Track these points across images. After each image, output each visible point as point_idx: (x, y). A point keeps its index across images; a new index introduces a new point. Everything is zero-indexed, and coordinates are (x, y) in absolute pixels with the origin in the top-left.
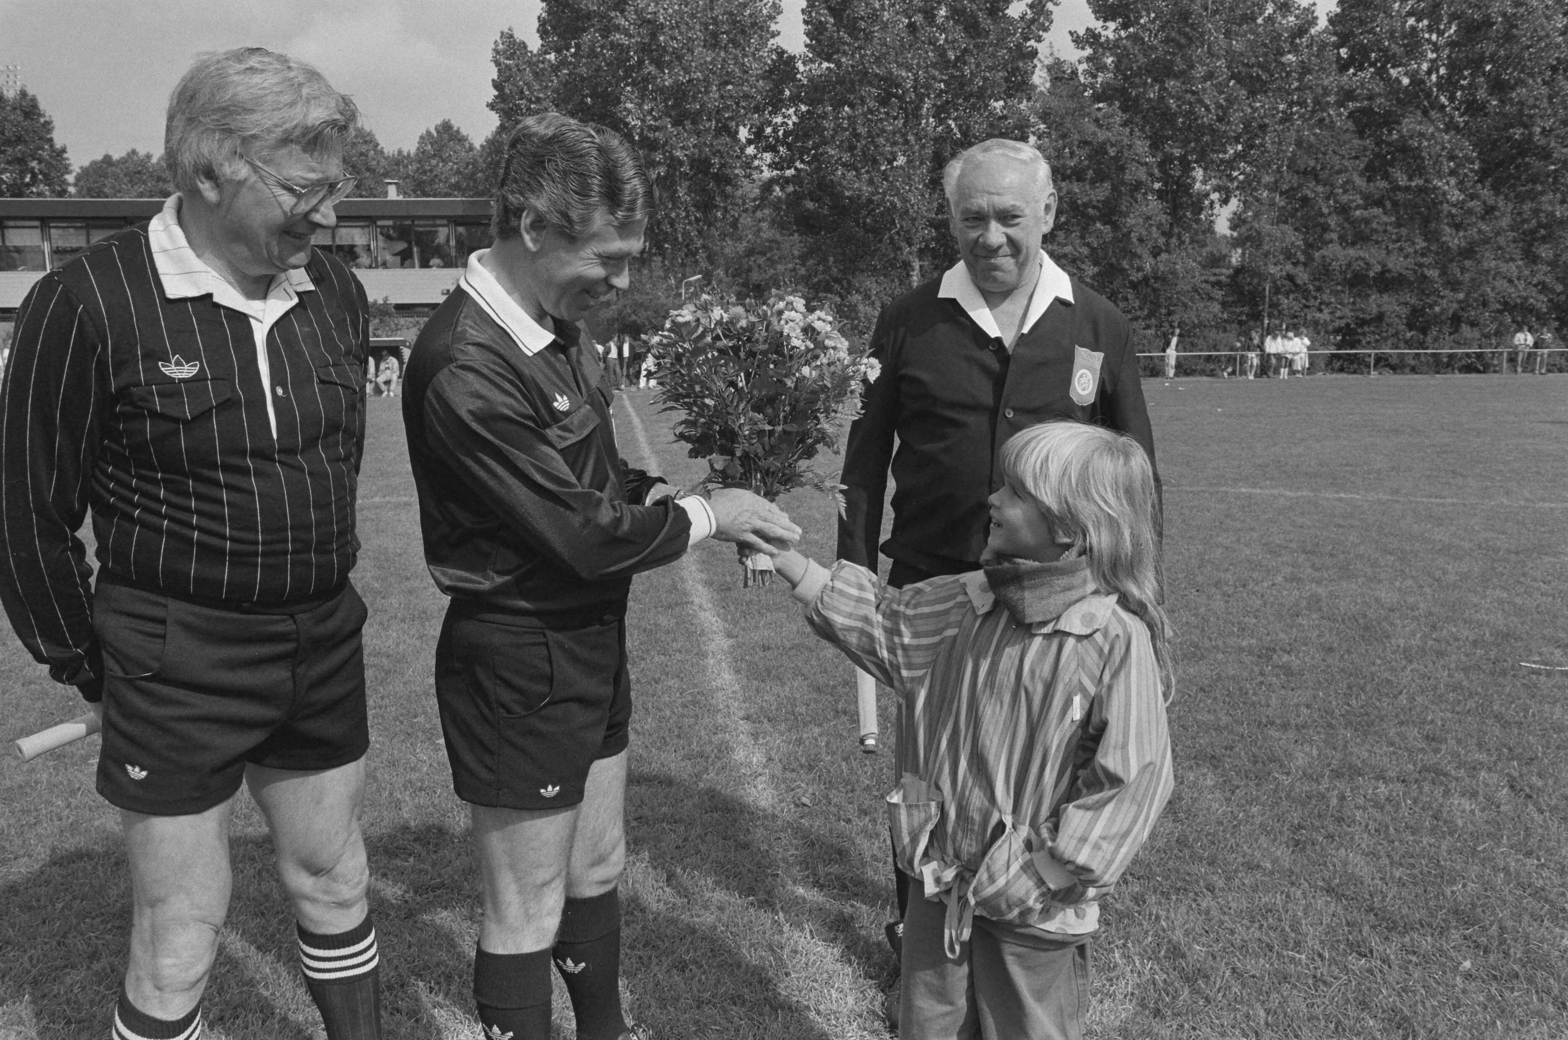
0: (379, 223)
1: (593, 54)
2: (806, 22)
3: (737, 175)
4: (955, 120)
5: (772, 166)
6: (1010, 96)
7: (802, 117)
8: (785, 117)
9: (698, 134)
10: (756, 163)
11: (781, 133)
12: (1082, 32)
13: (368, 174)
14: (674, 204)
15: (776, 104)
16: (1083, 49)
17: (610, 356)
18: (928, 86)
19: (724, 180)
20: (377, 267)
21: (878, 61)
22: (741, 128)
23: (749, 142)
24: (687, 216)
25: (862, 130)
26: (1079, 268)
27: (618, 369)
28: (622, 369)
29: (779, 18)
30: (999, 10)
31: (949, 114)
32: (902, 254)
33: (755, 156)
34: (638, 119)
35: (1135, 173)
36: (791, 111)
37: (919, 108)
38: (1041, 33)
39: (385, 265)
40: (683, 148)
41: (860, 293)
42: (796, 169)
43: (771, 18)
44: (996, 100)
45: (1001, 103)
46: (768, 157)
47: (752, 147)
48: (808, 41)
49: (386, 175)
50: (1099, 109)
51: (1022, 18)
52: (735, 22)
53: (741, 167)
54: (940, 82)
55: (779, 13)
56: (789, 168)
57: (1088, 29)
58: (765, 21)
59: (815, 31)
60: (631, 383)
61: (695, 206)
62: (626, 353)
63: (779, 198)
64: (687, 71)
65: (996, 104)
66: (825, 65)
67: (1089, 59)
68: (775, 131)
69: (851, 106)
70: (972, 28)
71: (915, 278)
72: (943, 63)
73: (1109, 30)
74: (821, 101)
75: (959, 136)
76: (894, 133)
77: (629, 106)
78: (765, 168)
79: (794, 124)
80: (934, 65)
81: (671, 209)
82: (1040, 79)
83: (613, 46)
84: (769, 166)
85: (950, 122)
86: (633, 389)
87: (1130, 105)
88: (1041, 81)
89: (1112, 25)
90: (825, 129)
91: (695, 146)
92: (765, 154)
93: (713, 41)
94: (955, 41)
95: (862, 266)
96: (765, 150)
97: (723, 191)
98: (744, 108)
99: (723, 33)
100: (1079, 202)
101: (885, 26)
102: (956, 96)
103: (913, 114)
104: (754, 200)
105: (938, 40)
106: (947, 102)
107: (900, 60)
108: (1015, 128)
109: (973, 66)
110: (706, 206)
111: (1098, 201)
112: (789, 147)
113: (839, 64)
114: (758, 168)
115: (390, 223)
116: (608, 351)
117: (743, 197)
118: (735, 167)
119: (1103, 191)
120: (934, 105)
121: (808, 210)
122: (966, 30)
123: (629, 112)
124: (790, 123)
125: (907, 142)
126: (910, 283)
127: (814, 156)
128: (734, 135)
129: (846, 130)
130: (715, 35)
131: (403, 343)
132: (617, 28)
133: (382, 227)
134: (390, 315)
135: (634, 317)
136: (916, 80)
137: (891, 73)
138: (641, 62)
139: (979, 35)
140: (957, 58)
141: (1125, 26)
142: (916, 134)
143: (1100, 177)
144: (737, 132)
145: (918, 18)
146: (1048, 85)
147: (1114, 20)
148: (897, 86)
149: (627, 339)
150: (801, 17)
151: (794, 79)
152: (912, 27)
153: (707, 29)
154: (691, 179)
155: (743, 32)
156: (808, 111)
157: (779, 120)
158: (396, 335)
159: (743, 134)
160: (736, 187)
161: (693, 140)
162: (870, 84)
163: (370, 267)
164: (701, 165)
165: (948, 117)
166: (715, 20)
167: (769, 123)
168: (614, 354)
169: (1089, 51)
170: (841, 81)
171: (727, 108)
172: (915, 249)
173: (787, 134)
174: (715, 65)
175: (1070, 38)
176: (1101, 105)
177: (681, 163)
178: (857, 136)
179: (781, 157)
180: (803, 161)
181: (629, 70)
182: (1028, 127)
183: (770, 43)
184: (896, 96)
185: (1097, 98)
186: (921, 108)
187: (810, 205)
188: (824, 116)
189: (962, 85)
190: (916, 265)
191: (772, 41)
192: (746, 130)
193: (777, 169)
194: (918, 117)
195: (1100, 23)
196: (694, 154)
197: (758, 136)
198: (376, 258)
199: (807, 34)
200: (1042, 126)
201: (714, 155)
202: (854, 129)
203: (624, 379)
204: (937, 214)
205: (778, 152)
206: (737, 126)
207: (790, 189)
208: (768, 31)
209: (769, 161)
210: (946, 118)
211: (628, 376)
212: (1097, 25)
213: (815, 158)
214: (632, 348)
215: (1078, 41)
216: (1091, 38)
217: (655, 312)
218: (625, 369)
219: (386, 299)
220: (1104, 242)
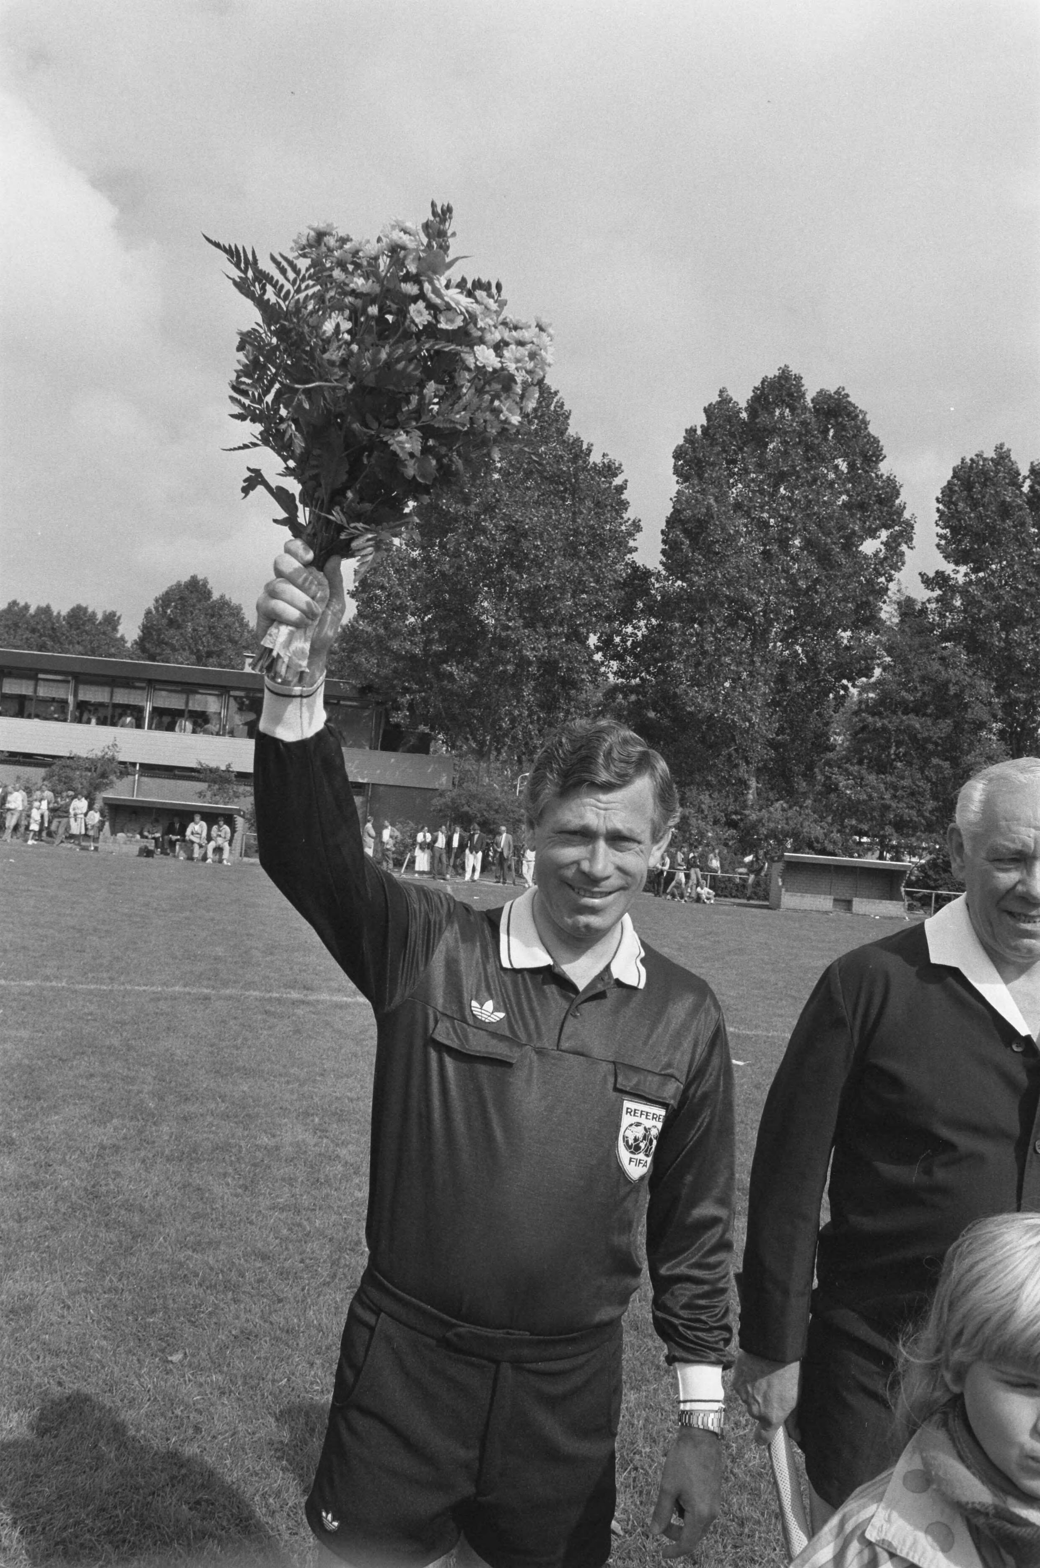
0: (232, 693)
1: (456, 554)
2: (664, 542)
3: (583, 680)
4: (802, 645)
5: (619, 674)
6: (857, 628)
7: (651, 629)
8: (635, 628)
9: (549, 637)
10: (603, 669)
11: (629, 643)
12: (931, 575)
13: (230, 645)
14: (518, 702)
15: (628, 615)
16: (933, 590)
17: (437, 845)
18: (777, 612)
19: (570, 683)
20: (224, 735)
21: (729, 583)
22: (591, 635)
23: (598, 649)
24: (529, 716)
25: (710, 648)
26: (918, 802)
27: (444, 859)
28: (449, 858)
29: (638, 536)
30: (853, 544)
31: (797, 640)
32: (738, 771)
33: (602, 663)
34: (492, 617)
35: (979, 712)
36: (642, 623)
37: (766, 631)
38: (893, 572)
39: (232, 734)
40: (533, 649)
41: (694, 806)
42: (642, 679)
43: (631, 534)
44: (845, 630)
45: (849, 633)
46: (615, 665)
47: (600, 654)
48: (664, 559)
49: (246, 648)
50: (945, 648)
51: (876, 555)
52: (594, 536)
53: (588, 672)
54: (790, 608)
55: (638, 531)
56: (635, 677)
57: (937, 572)
58: (624, 537)
59: (671, 548)
60: (458, 874)
61: (538, 706)
62: (455, 844)
63: (620, 704)
64: (546, 577)
65: (843, 634)
66: (679, 583)
67: (937, 600)
68: (624, 641)
69: (701, 624)
70: (825, 559)
71: (751, 797)
72: (794, 592)
73: (960, 574)
74: (671, 618)
75: (805, 661)
76: (741, 653)
77: (485, 604)
78: (611, 676)
79: (643, 636)
80: (785, 593)
81: (515, 707)
82: (888, 613)
83: (477, 549)
84: (615, 673)
85: (797, 647)
86: (458, 879)
87: (975, 646)
88: (888, 616)
89: (963, 569)
90: (673, 644)
91: (544, 648)
92: (612, 662)
93: (571, 552)
94: (808, 570)
95: (698, 778)
96: (612, 658)
97: (568, 694)
98: (595, 616)
99: (583, 545)
100: (919, 736)
101: (739, 552)
102: (804, 623)
103: (760, 636)
104: (598, 706)
105: (791, 568)
106: (795, 628)
107: (752, 584)
108: (862, 659)
109: (824, 596)
110: (550, 706)
111: (940, 738)
112: (636, 657)
113: (691, 584)
114: (604, 674)
115: (242, 694)
116: (435, 840)
117: (586, 703)
118: (583, 672)
119: (946, 726)
120: (783, 630)
121: (649, 719)
122: (819, 560)
123: (485, 611)
124: (639, 634)
125: (752, 662)
126: (745, 801)
127: (661, 668)
128: (583, 640)
129: (694, 645)
130: (573, 546)
131: (238, 811)
132: (484, 531)
133: (235, 698)
134: (229, 781)
135: (466, 808)
136: (766, 604)
137: (743, 596)
138: (500, 566)
139: (832, 568)
140: (809, 588)
141: (975, 570)
142: (763, 657)
143: (943, 713)
144: (587, 638)
145: (774, 548)
146: (896, 620)
147: (965, 563)
148: (748, 609)
149: (458, 829)
150: (661, 537)
151: (647, 592)
152: (767, 555)
153: (567, 539)
154: (538, 679)
155: (602, 545)
156: (659, 625)
157: (629, 629)
158: (233, 803)
159: (593, 640)
160: (579, 690)
161: (544, 643)
162: (722, 604)
163: (218, 734)
164: (549, 666)
165: (796, 643)
166: (576, 533)
167: (619, 633)
168: (441, 842)
169: (938, 592)
170: (690, 599)
171: (579, 614)
172: (752, 767)
173: (635, 644)
174: (572, 574)
175: (920, 578)
176: (948, 644)
177: (530, 663)
178: (705, 653)
179: (628, 666)
180: (648, 673)
181: (489, 572)
182: (872, 658)
183: (626, 558)
184: (745, 619)
185: (945, 637)
186: (769, 632)
187: (652, 714)
188: (672, 632)
189: (810, 615)
190: (753, 783)
191: (629, 556)
192: (596, 638)
193: (622, 677)
194: (766, 641)
195: (952, 566)
196: (543, 656)
197: (606, 644)
198: (225, 726)
199: (664, 552)
200: (888, 659)
201: (563, 658)
202: (702, 647)
203: (451, 869)
204: (777, 735)
205: (625, 661)
206: (588, 633)
207: (633, 698)
208: (626, 546)
209: (615, 668)
210: (793, 643)
211: (455, 866)
212: (948, 568)
213: (661, 671)
214: (461, 838)
215: (927, 582)
216: (940, 580)
217: (488, 805)
218: (452, 860)
219: (229, 766)
220: (944, 778)
